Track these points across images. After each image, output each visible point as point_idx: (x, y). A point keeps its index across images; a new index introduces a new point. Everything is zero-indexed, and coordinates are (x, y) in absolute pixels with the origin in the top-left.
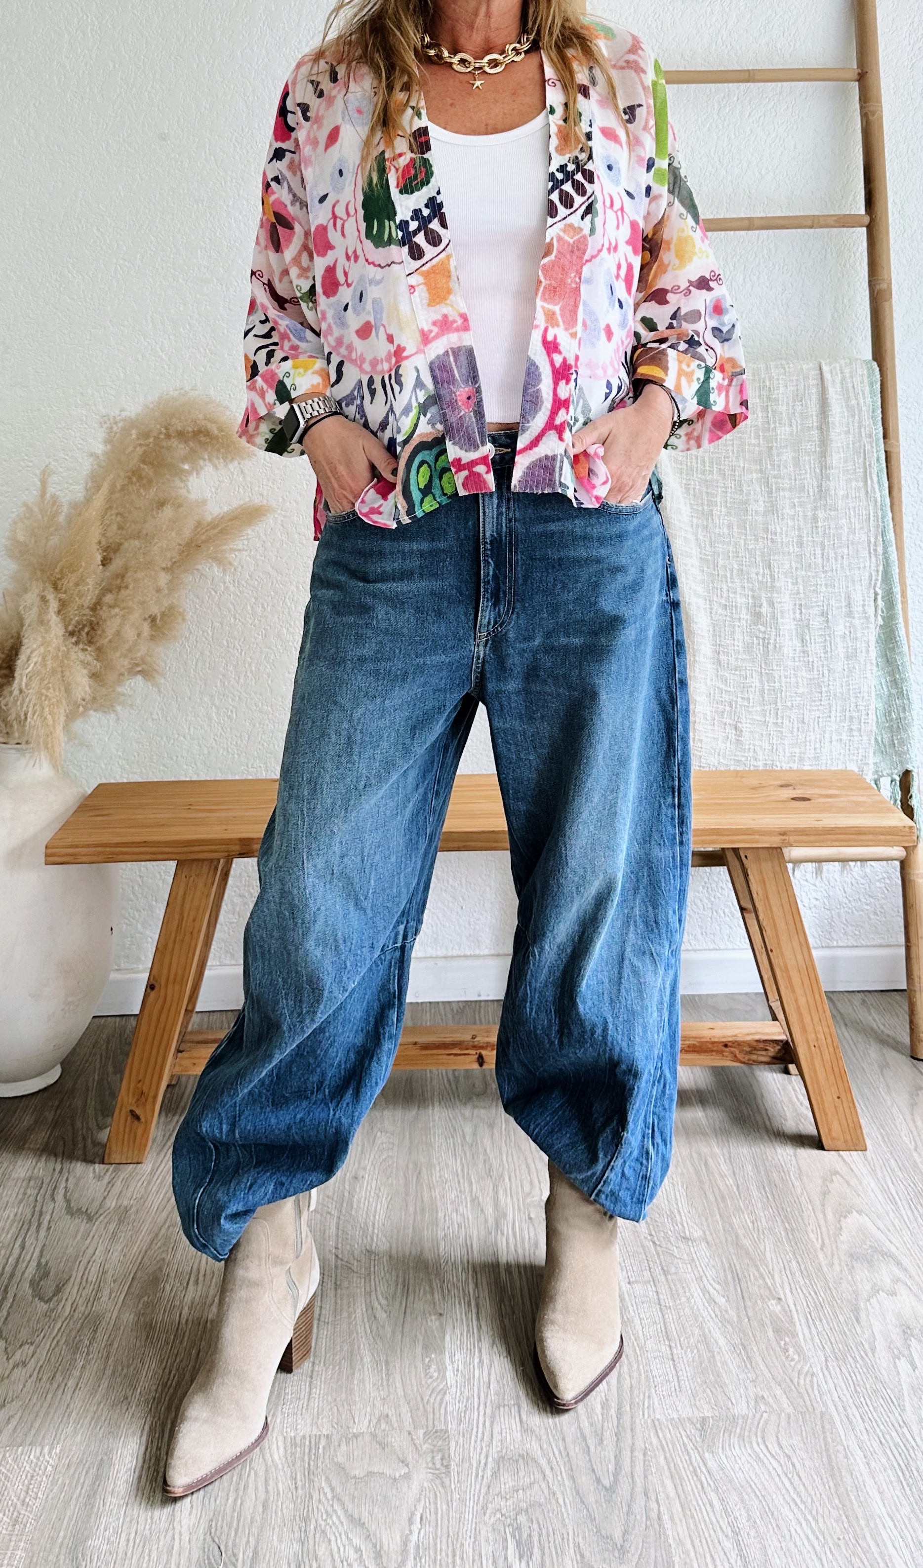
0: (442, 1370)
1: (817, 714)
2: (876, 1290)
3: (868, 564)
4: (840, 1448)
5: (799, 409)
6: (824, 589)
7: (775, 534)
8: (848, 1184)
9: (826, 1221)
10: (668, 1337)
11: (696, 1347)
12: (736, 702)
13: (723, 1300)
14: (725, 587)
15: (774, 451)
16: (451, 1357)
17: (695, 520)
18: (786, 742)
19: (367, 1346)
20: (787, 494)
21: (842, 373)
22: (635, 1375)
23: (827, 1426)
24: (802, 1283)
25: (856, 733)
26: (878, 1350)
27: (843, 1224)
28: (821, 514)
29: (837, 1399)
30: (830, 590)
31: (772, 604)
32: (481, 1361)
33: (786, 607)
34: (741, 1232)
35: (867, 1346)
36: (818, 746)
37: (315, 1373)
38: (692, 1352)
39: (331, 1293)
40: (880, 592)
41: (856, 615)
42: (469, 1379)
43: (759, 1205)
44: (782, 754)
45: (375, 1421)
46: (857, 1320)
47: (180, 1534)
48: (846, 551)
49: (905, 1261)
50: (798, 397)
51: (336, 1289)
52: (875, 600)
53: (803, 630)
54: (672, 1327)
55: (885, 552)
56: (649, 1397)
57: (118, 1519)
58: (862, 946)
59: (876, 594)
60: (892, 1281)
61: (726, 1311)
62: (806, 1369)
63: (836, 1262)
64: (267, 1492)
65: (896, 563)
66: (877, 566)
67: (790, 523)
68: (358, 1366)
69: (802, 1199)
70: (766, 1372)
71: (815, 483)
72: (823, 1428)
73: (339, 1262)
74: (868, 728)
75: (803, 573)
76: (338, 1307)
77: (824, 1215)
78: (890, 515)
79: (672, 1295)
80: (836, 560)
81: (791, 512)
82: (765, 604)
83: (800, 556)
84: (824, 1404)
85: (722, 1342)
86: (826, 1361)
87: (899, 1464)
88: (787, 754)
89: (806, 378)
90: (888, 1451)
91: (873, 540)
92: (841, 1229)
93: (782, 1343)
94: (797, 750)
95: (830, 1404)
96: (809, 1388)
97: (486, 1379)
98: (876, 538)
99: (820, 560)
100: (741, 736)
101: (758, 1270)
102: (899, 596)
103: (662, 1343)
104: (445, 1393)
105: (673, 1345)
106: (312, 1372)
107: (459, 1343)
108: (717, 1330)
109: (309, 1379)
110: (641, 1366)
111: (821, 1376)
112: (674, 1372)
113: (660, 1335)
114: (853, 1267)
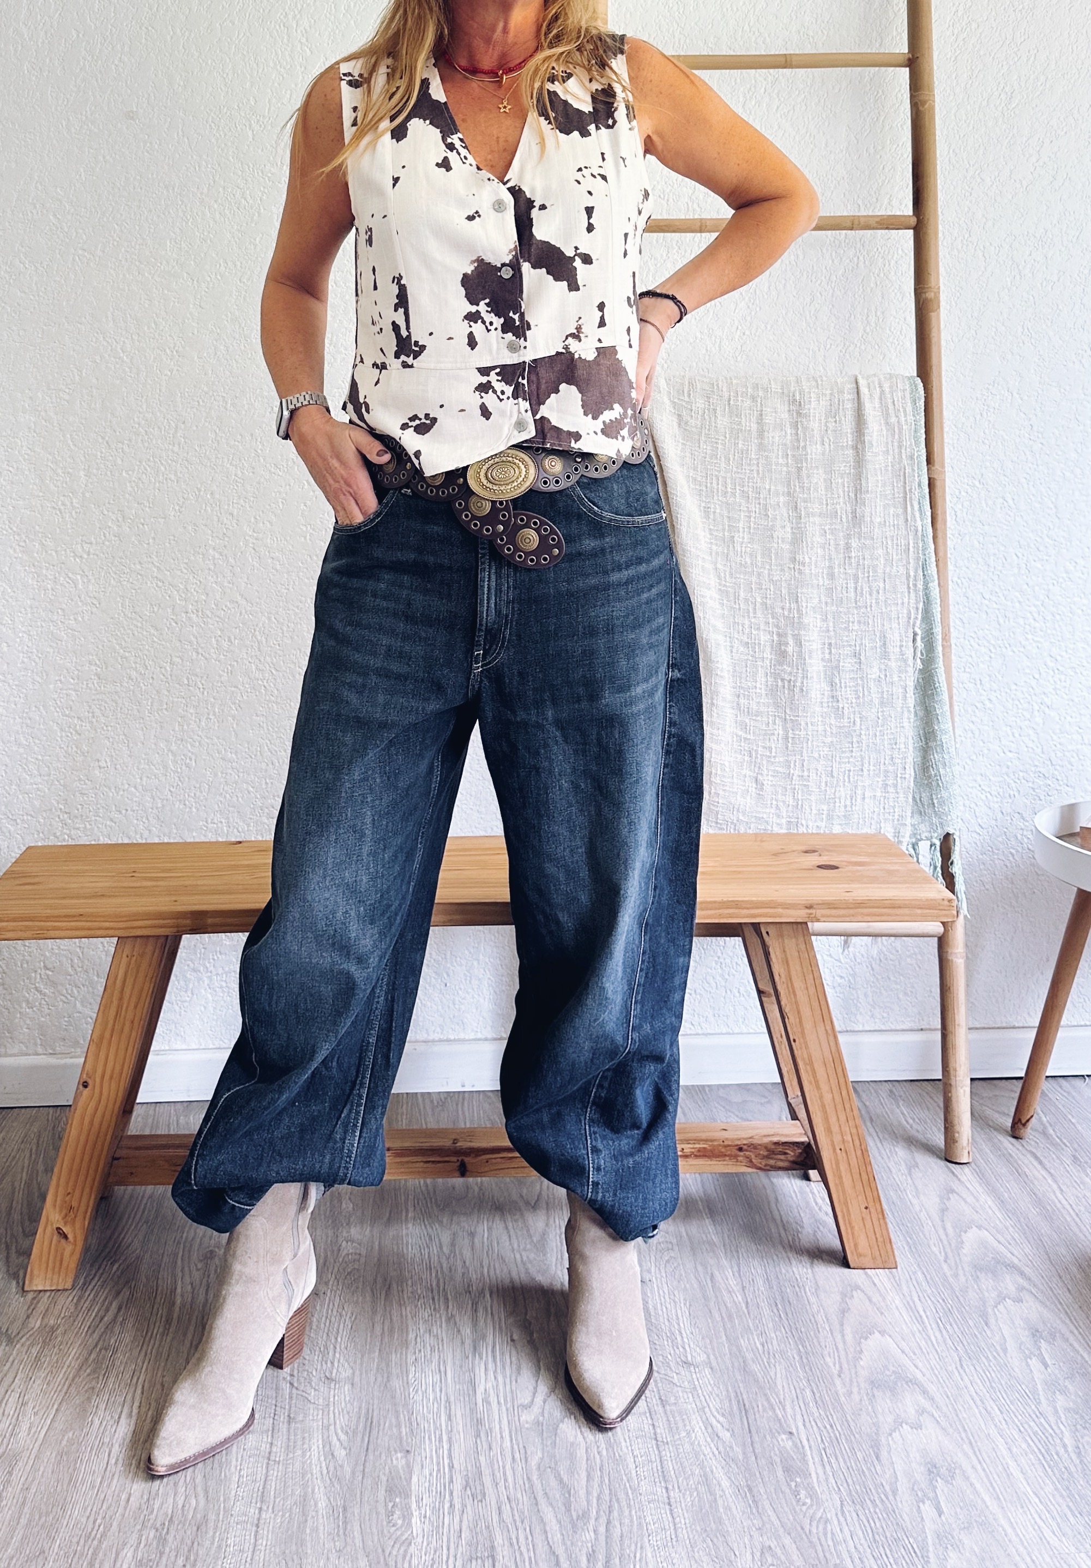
0: (407, 1516)
1: (848, 766)
2: (899, 1422)
3: (906, 600)
5: (831, 426)
6: (856, 627)
7: (804, 564)
8: (870, 1301)
9: (844, 1342)
10: (664, 1477)
11: (696, 1489)
12: (756, 751)
13: (728, 1435)
14: (747, 622)
15: (804, 472)
16: (418, 1502)
17: (714, 547)
18: (813, 798)
19: (322, 1489)
20: (817, 520)
21: (880, 387)
22: (627, 1521)
24: (817, 1415)
25: (891, 790)
26: (900, 1492)
27: (863, 1346)
28: (854, 543)
29: (853, 1550)
30: (863, 627)
31: (799, 644)
32: (452, 1506)
33: (814, 646)
34: (749, 1356)
35: (887, 1488)
36: (848, 803)
37: (262, 1522)
38: (691, 1495)
39: (284, 1428)
40: (919, 632)
41: (892, 657)
42: (438, 1527)
43: (770, 1325)
44: (808, 811)
46: (877, 1458)
48: (882, 585)
49: (932, 1389)
50: (833, 413)
51: (289, 1423)
52: (914, 640)
53: (833, 672)
54: (669, 1466)
55: (926, 588)
56: (641, 1548)
58: (891, 1030)
59: (915, 634)
60: (917, 1411)
61: (731, 1447)
62: (819, 1514)
63: (855, 1390)
65: (939, 601)
66: (917, 602)
67: (820, 551)
68: (312, 1513)
69: (819, 1318)
70: (774, 1518)
71: (849, 509)
73: (294, 1391)
74: (905, 784)
75: (834, 608)
76: (292, 1444)
77: (843, 1336)
78: (932, 546)
79: (671, 1429)
80: (870, 595)
81: (821, 540)
82: (791, 641)
83: (830, 591)
84: (839, 1556)
85: (725, 1483)
86: (842, 1505)
88: (814, 812)
89: (841, 392)
91: (912, 574)
92: (861, 1352)
93: (793, 1484)
94: (825, 807)
95: (845, 1555)
96: (821, 1534)
97: (457, 1527)
98: (916, 571)
99: (852, 595)
100: (762, 789)
101: (768, 1400)
102: (939, 637)
103: (658, 1484)
104: (410, 1543)
105: (670, 1487)
106: (259, 1519)
107: (427, 1484)
108: (720, 1469)
109: (254, 1528)
110: (633, 1512)
111: (836, 1522)
112: (670, 1519)
113: (656, 1475)
114: (874, 1397)
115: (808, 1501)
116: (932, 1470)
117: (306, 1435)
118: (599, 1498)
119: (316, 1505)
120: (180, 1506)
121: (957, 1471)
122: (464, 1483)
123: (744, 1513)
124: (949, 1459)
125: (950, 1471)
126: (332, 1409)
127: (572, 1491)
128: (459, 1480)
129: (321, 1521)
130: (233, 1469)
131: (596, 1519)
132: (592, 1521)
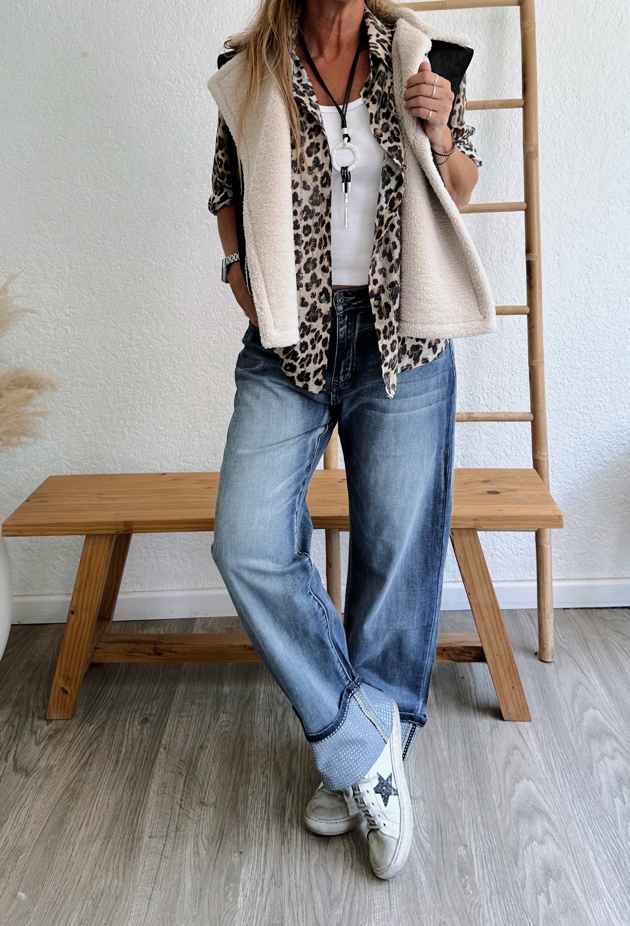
0: (236, 895)
2: (531, 840)
11: (406, 882)
13: (429, 845)
16: (243, 886)
19: (189, 876)
24: (482, 833)
26: (526, 887)
27: (516, 788)
34: (447, 793)
35: (519, 884)
39: (173, 834)
46: (516, 863)
51: (176, 832)
60: (543, 832)
61: (429, 854)
63: (507, 817)
68: (182, 891)
69: (491, 768)
76: (176, 845)
77: (504, 781)
85: (423, 879)
92: (514, 791)
93: (463, 881)
96: (476, 915)
97: (263, 904)
101: (454, 822)
106: (152, 894)
109: (148, 900)
114: (518, 821)
115: (471, 892)
116: (548, 872)
117: (185, 840)
119: (185, 886)
120: (108, 885)
121: (563, 874)
123: (432, 898)
124: (558, 865)
125: (558, 874)
126: (201, 823)
129: (186, 897)
130: (141, 861)
132: (342, 903)
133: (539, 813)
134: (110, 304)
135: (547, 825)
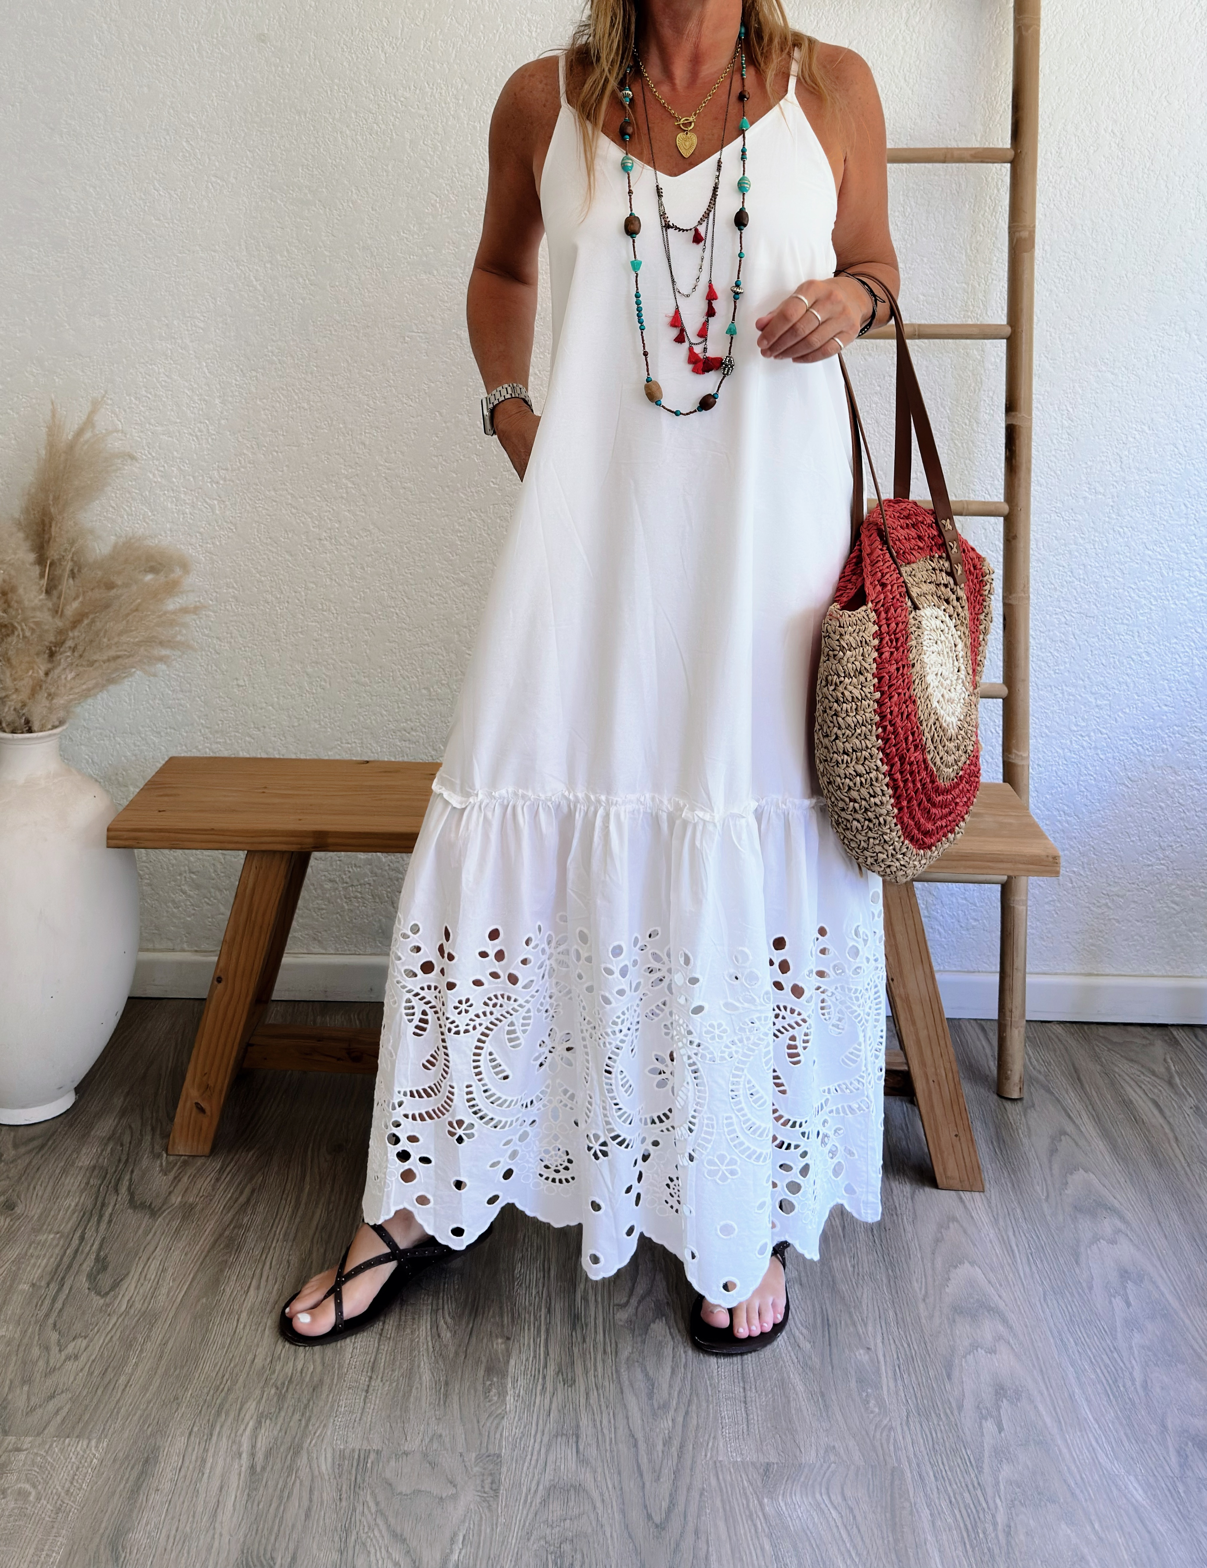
0: (502, 1394)
2: (974, 1347)
4: (907, 1504)
8: (965, 1232)
9: (933, 1270)
10: (743, 1379)
11: (772, 1391)
13: (808, 1346)
16: (513, 1383)
19: (427, 1364)
22: (703, 1413)
23: (897, 1482)
24: (896, 1334)
26: (965, 1409)
27: (952, 1275)
29: (912, 1456)
32: (544, 1389)
34: (837, 1278)
35: (953, 1403)
37: (371, 1389)
38: (766, 1395)
42: (529, 1406)
43: (864, 1249)
45: (427, 1440)
46: (948, 1377)
47: (221, 1535)
49: (1013, 1319)
56: (714, 1438)
57: (160, 1516)
60: (994, 1338)
61: (809, 1358)
62: (885, 1422)
63: (937, 1314)
64: (311, 1500)
68: (416, 1384)
70: (841, 1422)
72: (892, 1483)
76: (401, 1323)
77: (933, 1264)
84: (898, 1460)
85: (800, 1388)
86: (907, 1415)
87: (965, 1525)
90: (957, 1512)
92: (948, 1279)
93: (864, 1394)
95: (903, 1460)
96: (884, 1441)
97: (547, 1407)
101: (850, 1316)
103: (736, 1384)
104: (503, 1417)
105: (748, 1388)
106: (368, 1386)
107: (523, 1368)
108: (797, 1376)
109: (364, 1394)
110: (711, 1406)
111: (899, 1431)
112: (744, 1415)
113: (736, 1376)
114: (954, 1321)
115: (877, 1410)
116: (1000, 1390)
117: (416, 1317)
118: (680, 1392)
119: (420, 1378)
120: (299, 1369)
121: (1023, 1394)
122: (557, 1370)
123: (814, 1415)
124: (1018, 1383)
125: (1016, 1393)
126: (440, 1296)
127: (656, 1384)
128: (553, 1367)
129: (424, 1392)
131: (676, 1410)
132: (672, 1412)
133: (988, 1311)
134: (287, 466)
135: (1001, 1328)
